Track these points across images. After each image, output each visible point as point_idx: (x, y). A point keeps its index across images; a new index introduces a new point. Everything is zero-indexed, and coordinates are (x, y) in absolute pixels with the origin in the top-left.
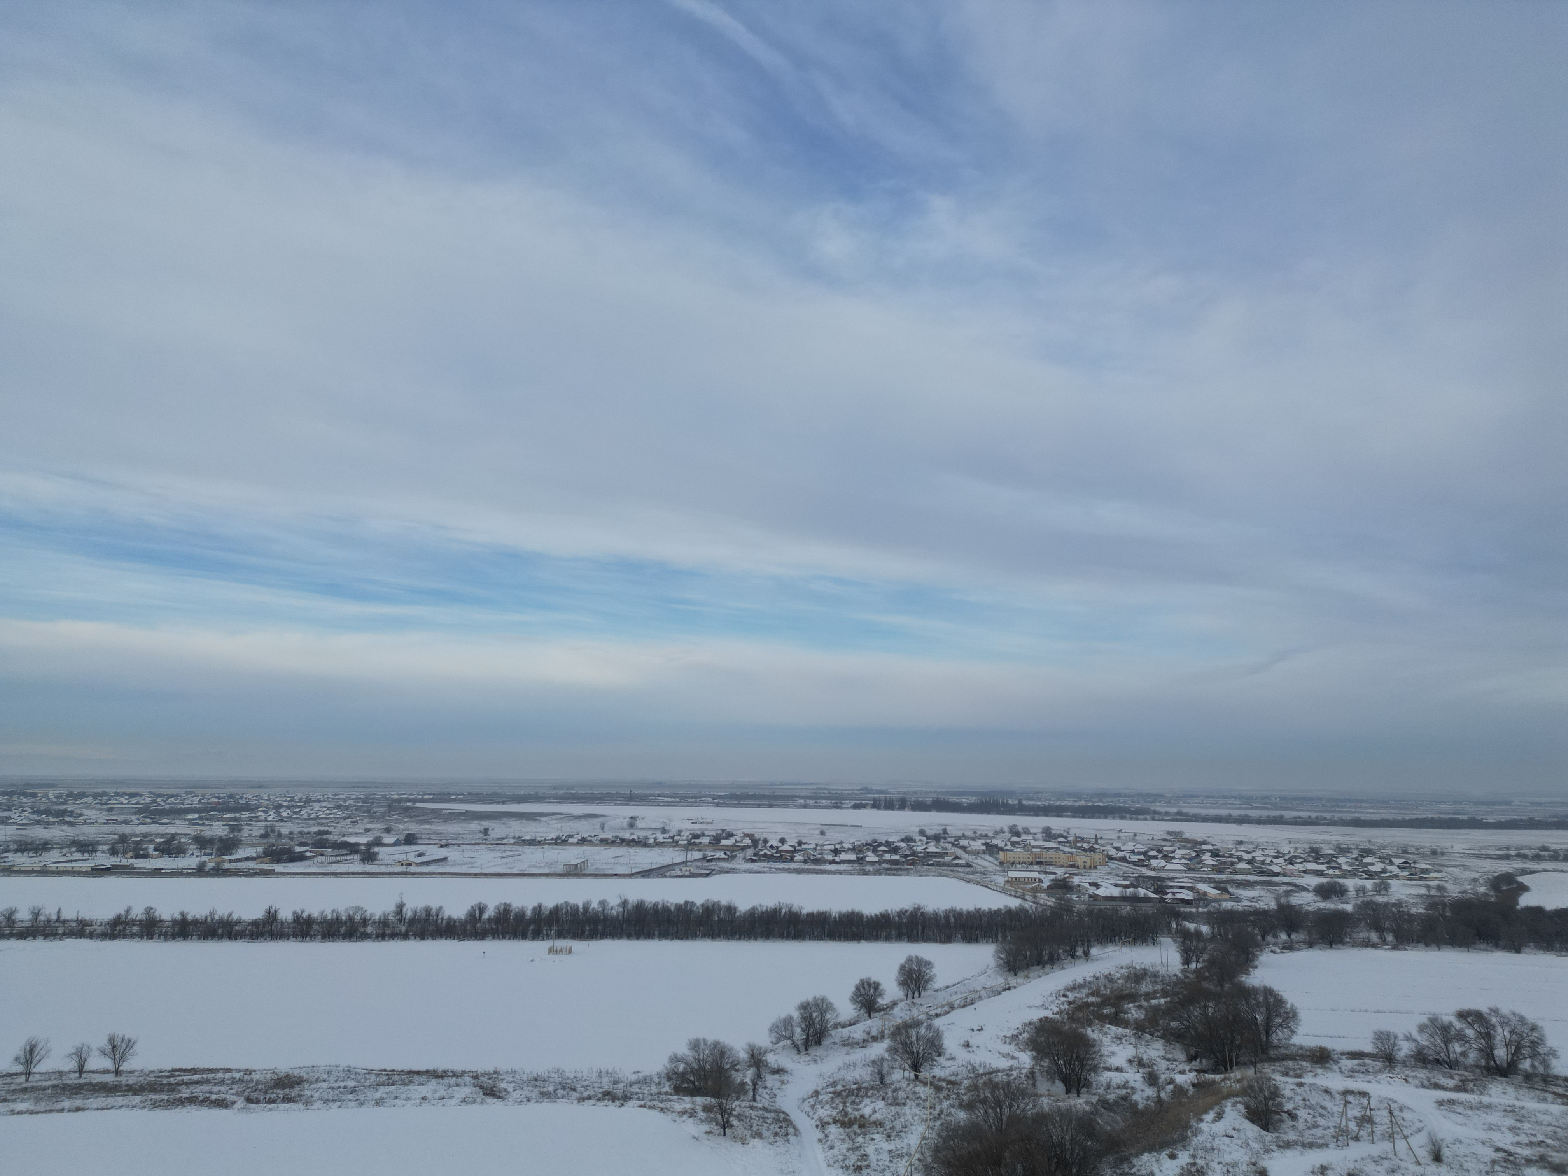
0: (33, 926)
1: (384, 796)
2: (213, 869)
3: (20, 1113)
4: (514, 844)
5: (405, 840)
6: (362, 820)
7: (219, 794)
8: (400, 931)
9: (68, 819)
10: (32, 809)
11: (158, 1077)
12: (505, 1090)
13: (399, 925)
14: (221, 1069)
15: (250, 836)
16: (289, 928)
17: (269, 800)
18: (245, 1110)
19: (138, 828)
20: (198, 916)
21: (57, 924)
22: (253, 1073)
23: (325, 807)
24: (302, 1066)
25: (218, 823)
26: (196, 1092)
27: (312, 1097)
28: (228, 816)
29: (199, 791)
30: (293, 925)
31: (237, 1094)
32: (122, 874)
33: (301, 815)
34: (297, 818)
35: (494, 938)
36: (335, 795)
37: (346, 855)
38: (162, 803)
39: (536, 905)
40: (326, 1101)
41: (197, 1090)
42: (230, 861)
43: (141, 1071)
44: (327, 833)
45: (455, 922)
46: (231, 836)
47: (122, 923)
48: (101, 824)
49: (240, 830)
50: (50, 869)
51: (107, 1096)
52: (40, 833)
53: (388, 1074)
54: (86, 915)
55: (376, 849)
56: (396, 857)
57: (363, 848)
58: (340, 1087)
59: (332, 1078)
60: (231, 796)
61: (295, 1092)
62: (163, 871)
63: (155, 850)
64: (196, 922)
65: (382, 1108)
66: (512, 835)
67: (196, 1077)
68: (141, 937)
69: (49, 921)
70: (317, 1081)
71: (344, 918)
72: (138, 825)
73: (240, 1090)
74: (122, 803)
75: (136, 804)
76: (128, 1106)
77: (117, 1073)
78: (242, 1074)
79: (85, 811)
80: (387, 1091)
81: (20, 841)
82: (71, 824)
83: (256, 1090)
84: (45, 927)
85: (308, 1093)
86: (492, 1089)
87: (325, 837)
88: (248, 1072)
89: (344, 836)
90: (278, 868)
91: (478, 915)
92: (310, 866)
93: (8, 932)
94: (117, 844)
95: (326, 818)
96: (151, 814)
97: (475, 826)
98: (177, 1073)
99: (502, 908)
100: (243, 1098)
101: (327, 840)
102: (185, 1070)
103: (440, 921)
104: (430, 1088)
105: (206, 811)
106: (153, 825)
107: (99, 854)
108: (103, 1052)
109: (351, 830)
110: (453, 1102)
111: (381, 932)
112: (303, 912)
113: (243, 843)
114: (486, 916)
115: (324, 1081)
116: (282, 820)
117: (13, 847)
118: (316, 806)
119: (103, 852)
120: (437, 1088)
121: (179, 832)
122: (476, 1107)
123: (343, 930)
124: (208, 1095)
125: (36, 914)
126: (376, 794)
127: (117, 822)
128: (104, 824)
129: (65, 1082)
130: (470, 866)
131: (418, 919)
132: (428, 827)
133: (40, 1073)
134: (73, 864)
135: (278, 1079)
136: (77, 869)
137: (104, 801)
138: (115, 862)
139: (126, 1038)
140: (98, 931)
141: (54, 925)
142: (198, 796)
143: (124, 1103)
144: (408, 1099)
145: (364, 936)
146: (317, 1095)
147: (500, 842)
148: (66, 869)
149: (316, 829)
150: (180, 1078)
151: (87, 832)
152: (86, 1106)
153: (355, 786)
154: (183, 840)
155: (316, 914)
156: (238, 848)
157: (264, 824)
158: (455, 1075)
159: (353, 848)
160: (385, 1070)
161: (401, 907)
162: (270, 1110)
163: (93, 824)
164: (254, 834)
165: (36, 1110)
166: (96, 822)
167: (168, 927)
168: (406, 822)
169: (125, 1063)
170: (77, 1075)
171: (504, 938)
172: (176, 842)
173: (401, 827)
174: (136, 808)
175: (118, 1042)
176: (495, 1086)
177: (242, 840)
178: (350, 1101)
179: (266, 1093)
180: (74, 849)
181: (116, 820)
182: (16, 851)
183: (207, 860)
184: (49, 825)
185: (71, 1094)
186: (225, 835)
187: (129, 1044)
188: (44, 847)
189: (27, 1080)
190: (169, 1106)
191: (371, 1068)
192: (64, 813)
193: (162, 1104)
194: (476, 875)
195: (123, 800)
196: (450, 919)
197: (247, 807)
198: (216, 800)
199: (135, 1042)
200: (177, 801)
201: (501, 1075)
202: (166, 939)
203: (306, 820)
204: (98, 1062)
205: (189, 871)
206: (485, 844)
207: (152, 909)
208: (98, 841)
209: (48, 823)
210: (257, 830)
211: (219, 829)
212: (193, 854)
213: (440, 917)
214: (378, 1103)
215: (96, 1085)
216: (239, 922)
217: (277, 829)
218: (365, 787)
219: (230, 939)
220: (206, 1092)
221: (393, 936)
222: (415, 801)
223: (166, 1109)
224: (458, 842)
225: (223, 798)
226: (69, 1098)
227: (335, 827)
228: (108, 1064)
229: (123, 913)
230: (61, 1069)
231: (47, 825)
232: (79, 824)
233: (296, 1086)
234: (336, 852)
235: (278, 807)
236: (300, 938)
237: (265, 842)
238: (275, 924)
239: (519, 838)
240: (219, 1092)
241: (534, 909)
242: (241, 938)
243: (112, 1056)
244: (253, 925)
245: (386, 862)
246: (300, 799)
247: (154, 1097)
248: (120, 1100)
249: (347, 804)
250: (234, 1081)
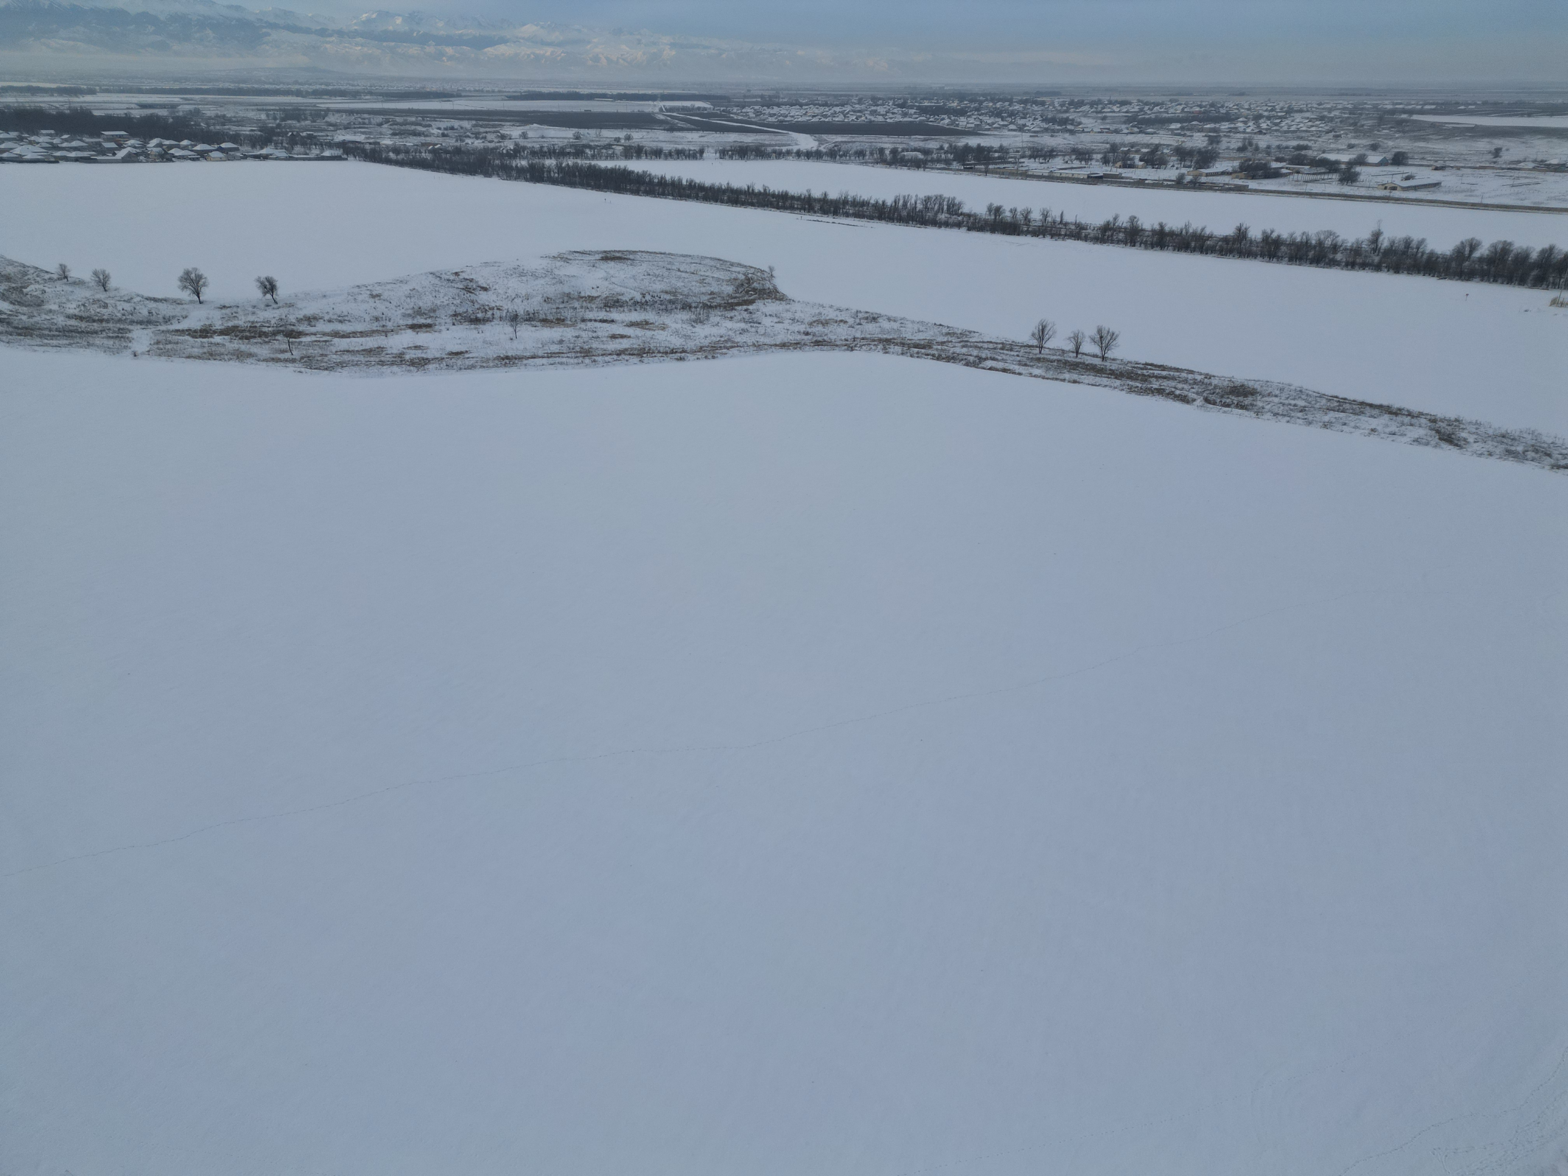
0: (1043, 226)
1: (1375, 107)
2: (1191, 182)
3: (1035, 376)
4: (1534, 169)
5: (1393, 159)
6: (1347, 134)
7: (1202, 102)
8: (1373, 261)
9: (1069, 127)
10: (1042, 117)
11: (1134, 367)
12: (1465, 440)
13: (1372, 255)
14: (1185, 370)
15: (1228, 148)
16: (1257, 247)
17: (1248, 109)
18: (1203, 408)
19: (1128, 138)
20: (1174, 228)
21: (1061, 226)
22: (1212, 378)
23: (1308, 118)
24: (1256, 379)
25: (1199, 134)
26: (1164, 386)
27: (1263, 408)
28: (1208, 126)
29: (1183, 99)
30: (1261, 245)
31: (1197, 393)
32: (1112, 183)
33: (1281, 127)
34: (1276, 131)
35: (1482, 280)
36: (1320, 104)
37: (1324, 173)
38: (1149, 112)
39: (1546, 246)
40: (1276, 414)
41: (1164, 384)
42: (1207, 175)
43: (1122, 360)
44: (1306, 148)
45: (1438, 258)
46: (1210, 148)
47: (1110, 229)
48: (1096, 133)
49: (1218, 142)
50: (1055, 175)
51: (1096, 376)
52: (1048, 141)
53: (1339, 401)
54: (1083, 220)
55: (1358, 169)
56: (1381, 180)
57: (1343, 166)
58: (1290, 404)
59: (1284, 396)
60: (1212, 105)
61: (1248, 401)
62: (1146, 182)
63: (1141, 160)
64: (1172, 234)
65: (1329, 430)
66: (1533, 157)
67: (1164, 373)
68: (1126, 244)
69: (1054, 222)
70: (1269, 395)
71: (1314, 242)
72: (1127, 134)
73: (1200, 390)
74: (1114, 112)
75: (1126, 112)
76: (1111, 387)
77: (1103, 358)
78: (1203, 377)
79: (1084, 120)
80: (1337, 416)
81: (1033, 148)
82: (1072, 132)
83: (1214, 393)
84: (1052, 227)
85: (1260, 404)
86: (1449, 436)
87: (1303, 152)
88: (1208, 376)
89: (1324, 152)
90: (1253, 184)
91: (1467, 252)
92: (1284, 184)
93: (1026, 229)
94: (1109, 153)
95: (1306, 131)
96: (1138, 124)
97: (1484, 145)
98: (1149, 367)
99: (1500, 246)
100: (1202, 398)
101: (1305, 156)
102: (1156, 366)
103: (1420, 255)
104: (1381, 422)
105: (1188, 121)
106: (1140, 135)
107: (1093, 162)
108: (1093, 340)
109: (1332, 146)
110: (1404, 439)
111: (1351, 260)
112: (1272, 232)
113: (1221, 155)
114: (1477, 254)
115: (1276, 396)
116: (1260, 132)
117: (1028, 153)
118: (1298, 117)
119: (1097, 161)
120: (1389, 423)
121: (1162, 142)
122: (1429, 449)
123: (1311, 254)
124: (1173, 390)
125: (1045, 216)
126: (1366, 104)
127: (1109, 131)
128: (1099, 132)
129: (1066, 359)
130: (1469, 194)
131: (1395, 250)
132: (1422, 144)
133: (1048, 348)
134: (1073, 171)
135: (1234, 387)
136: (1076, 176)
137: (1099, 109)
138: (1107, 171)
139: (1111, 331)
140: (1092, 235)
141: (1058, 226)
142: (1181, 104)
143: (1107, 383)
144: (1356, 427)
145: (1333, 263)
146: (1268, 407)
147: (1514, 167)
148: (1067, 175)
149: (1294, 143)
150: (1152, 371)
151: (1084, 141)
152: (1081, 381)
153: (1343, 93)
154: (1165, 151)
155: (1285, 235)
156: (1216, 161)
157: (1242, 136)
158: (1410, 414)
159: (1331, 167)
160: (1337, 397)
161: (1377, 236)
162: (1225, 412)
163: (1089, 132)
164: (1232, 147)
165: (1046, 377)
166: (1092, 130)
167: (1148, 236)
168: (1397, 138)
169: (1109, 352)
170: (1075, 355)
171: (1495, 281)
172: (1159, 153)
173: (1390, 143)
174: (1126, 116)
175: (1104, 334)
176: (1453, 434)
177: (1219, 153)
178: (1299, 418)
179: (1222, 397)
180: (1074, 157)
181: (1109, 129)
182: (1030, 157)
183: (1186, 172)
184: (1054, 132)
185: (1070, 369)
186: (1204, 147)
187: (1113, 337)
188: (1049, 154)
189: (1040, 352)
190: (1142, 392)
191: (1323, 393)
192: (1065, 121)
193: (1136, 390)
194: (1474, 206)
195: (1115, 108)
196: (1432, 254)
197: (1228, 118)
198: (1198, 109)
199: (1117, 336)
200: (1162, 110)
201: (1463, 424)
202: (1146, 248)
203: (1286, 132)
204: (1089, 347)
205: (1169, 183)
206: (1493, 168)
207: (1135, 218)
208: (1093, 150)
209: (1053, 131)
210: (1235, 142)
211: (1198, 141)
212: (1173, 166)
213: (1421, 250)
214: (1325, 426)
215: (1088, 365)
216: (1210, 237)
217: (1254, 142)
218: (1354, 95)
219: (1202, 252)
220: (1171, 387)
221: (1364, 266)
222: (1411, 112)
223: (1140, 395)
224: (1457, 165)
225: (1205, 107)
226: (1069, 372)
227: (1315, 141)
228: (1096, 350)
229: (1111, 220)
230: (1063, 348)
231: (1053, 133)
232: (1079, 132)
233: (1250, 396)
234: (1314, 170)
235: (1257, 118)
236: (1266, 258)
237: (1242, 155)
238: (1244, 242)
239: (1542, 161)
240: (1182, 389)
241: (1543, 251)
242: (1212, 252)
243: (1100, 344)
244: (1223, 242)
245: (1368, 184)
246: (1282, 109)
247: (1130, 383)
248: (1105, 381)
249: (1332, 115)
250: (1195, 382)
